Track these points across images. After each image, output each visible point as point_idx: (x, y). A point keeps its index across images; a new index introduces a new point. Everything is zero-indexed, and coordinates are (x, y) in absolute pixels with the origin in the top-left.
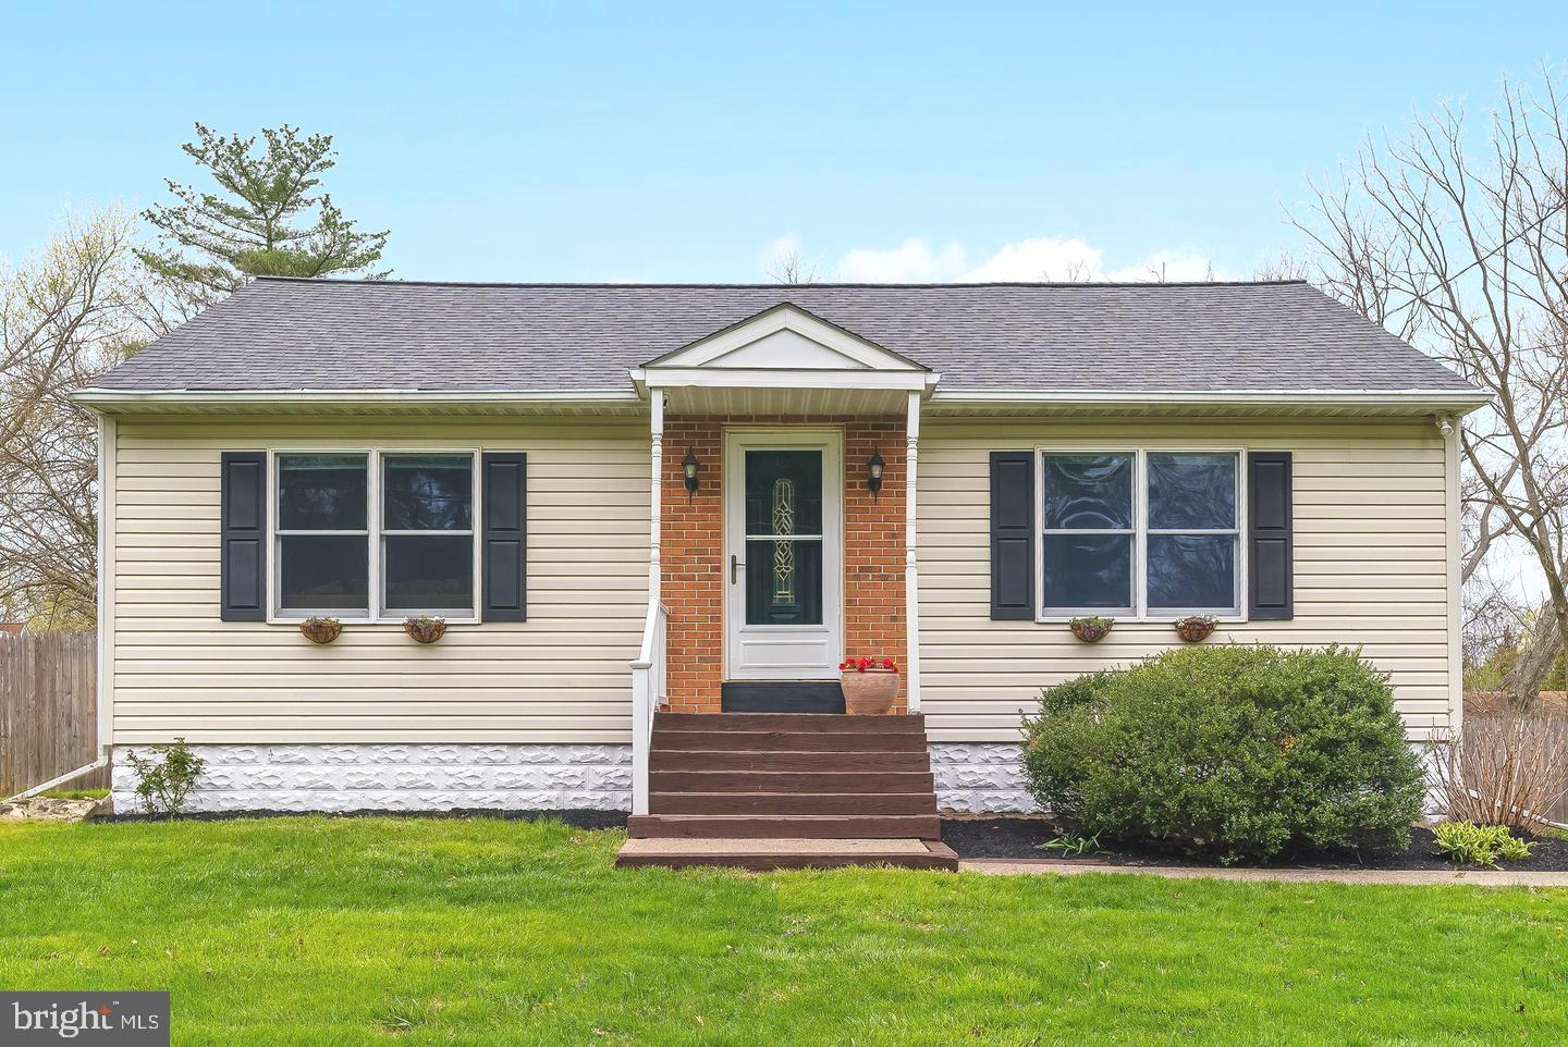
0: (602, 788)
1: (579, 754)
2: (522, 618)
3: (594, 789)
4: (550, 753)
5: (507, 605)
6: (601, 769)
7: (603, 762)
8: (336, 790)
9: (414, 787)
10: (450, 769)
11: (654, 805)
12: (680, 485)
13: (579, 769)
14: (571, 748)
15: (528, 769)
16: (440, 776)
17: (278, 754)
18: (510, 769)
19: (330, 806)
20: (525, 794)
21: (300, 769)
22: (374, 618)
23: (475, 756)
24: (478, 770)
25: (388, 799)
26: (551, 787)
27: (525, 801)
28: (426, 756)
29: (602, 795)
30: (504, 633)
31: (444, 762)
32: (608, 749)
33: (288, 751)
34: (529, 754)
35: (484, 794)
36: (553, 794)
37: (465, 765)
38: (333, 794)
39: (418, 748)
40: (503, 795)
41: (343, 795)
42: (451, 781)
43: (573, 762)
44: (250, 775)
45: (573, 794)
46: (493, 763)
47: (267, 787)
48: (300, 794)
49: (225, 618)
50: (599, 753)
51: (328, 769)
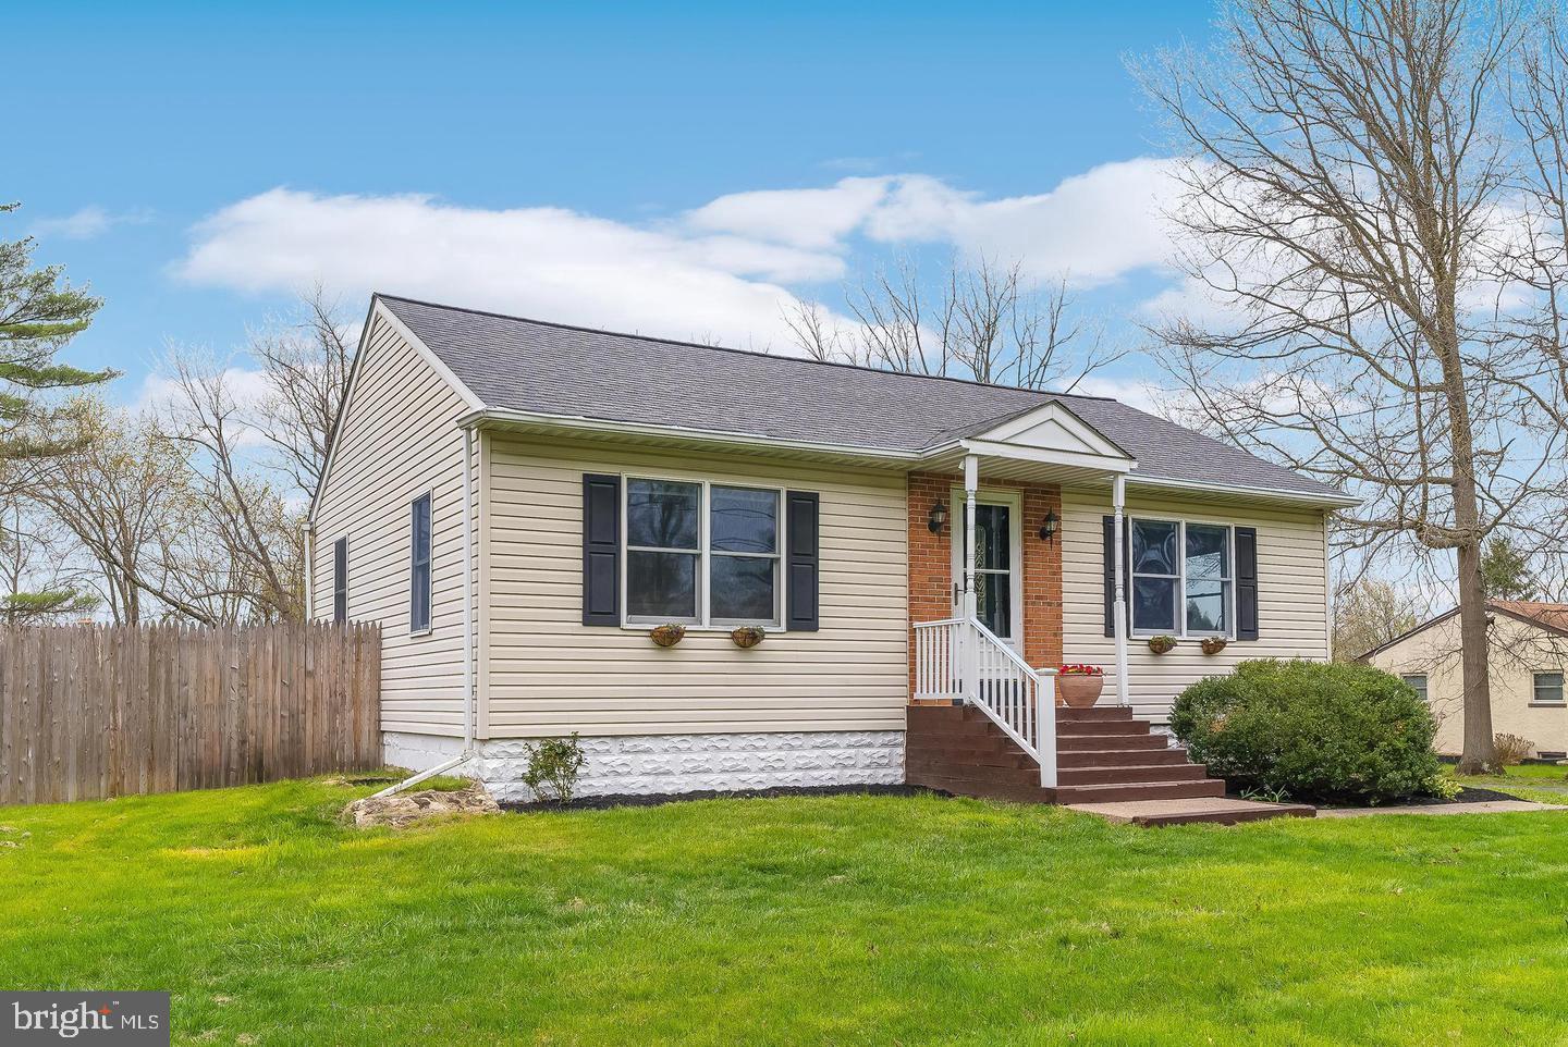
0: (868, 766)
1: (853, 739)
2: (815, 628)
3: (863, 768)
4: (833, 739)
5: (804, 618)
6: (868, 751)
7: (869, 745)
8: (673, 774)
9: (735, 770)
10: (762, 755)
11: (1062, 778)
12: (924, 527)
13: (852, 751)
14: (847, 734)
15: (817, 752)
16: (753, 760)
17: (628, 744)
18: (805, 753)
19: (670, 789)
20: (816, 774)
21: (645, 757)
22: (706, 625)
23: (780, 743)
24: (782, 754)
25: (714, 782)
26: (833, 767)
27: (816, 779)
28: (743, 744)
29: (868, 772)
30: (802, 640)
31: (756, 748)
32: (873, 735)
33: (636, 741)
34: (818, 740)
35: (787, 774)
36: (836, 772)
37: (771, 751)
38: (671, 779)
39: (737, 737)
40: (799, 774)
41: (681, 779)
42: (763, 764)
43: (849, 746)
44: (605, 764)
45: (849, 772)
46: (792, 748)
47: (619, 774)
48: (645, 779)
49: (586, 623)
50: (867, 739)
51: (667, 757)
